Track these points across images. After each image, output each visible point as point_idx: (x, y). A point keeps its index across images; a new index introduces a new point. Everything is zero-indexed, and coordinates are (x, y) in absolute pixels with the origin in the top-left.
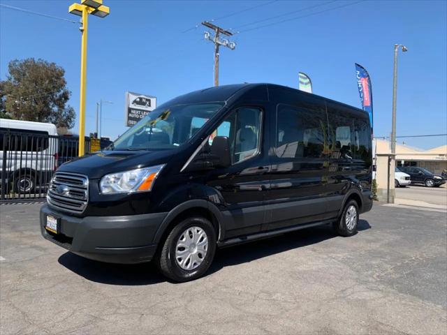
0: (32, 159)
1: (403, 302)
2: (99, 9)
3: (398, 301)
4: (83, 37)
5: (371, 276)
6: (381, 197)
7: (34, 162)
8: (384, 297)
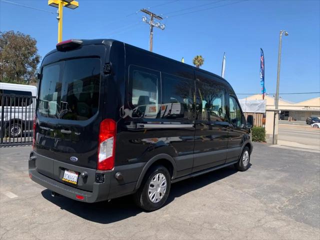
0: (19, 112)
1: (301, 229)
2: (71, 3)
3: (297, 228)
4: (59, 24)
5: (275, 207)
6: (268, 140)
7: (20, 114)
8: (287, 225)
